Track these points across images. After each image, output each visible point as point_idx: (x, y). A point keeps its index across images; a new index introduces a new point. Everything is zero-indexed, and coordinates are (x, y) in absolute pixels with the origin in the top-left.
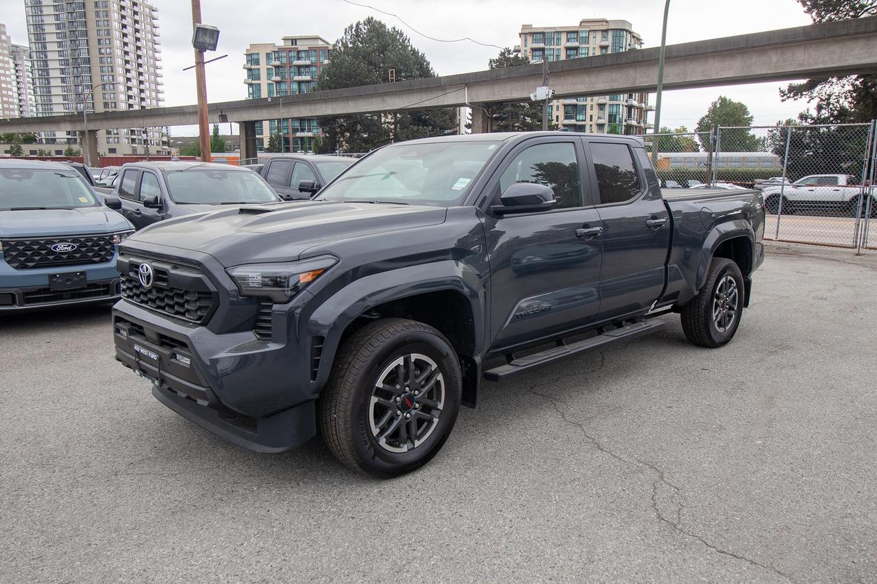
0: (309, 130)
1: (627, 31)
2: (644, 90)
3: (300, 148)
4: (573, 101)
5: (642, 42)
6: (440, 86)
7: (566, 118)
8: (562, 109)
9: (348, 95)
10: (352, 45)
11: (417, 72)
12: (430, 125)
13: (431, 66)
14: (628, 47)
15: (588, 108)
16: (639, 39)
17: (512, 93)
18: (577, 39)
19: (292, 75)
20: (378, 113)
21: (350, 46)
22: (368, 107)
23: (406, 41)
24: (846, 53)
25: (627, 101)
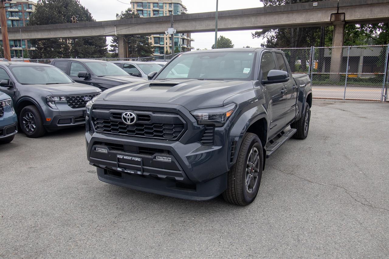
0: (20, 46)
1: (180, 4)
2: (189, 32)
3: (15, 56)
4: (158, 36)
5: (187, 9)
6: (101, 26)
7: (155, 43)
8: (153, 39)
9: (50, 28)
10: (48, 3)
11: (85, 18)
12: (93, 45)
13: (92, 15)
14: (181, 12)
15: (165, 39)
16: (185, 8)
17: (138, 31)
18: (158, 6)
19: (8, 16)
20: (66, 39)
21: (47, 2)
22: (62, 35)
23: (78, 2)
24: (280, 19)
25: (182, 36)
